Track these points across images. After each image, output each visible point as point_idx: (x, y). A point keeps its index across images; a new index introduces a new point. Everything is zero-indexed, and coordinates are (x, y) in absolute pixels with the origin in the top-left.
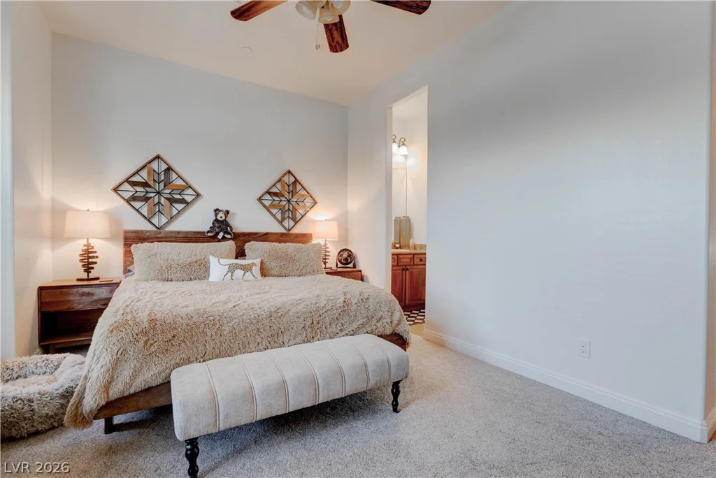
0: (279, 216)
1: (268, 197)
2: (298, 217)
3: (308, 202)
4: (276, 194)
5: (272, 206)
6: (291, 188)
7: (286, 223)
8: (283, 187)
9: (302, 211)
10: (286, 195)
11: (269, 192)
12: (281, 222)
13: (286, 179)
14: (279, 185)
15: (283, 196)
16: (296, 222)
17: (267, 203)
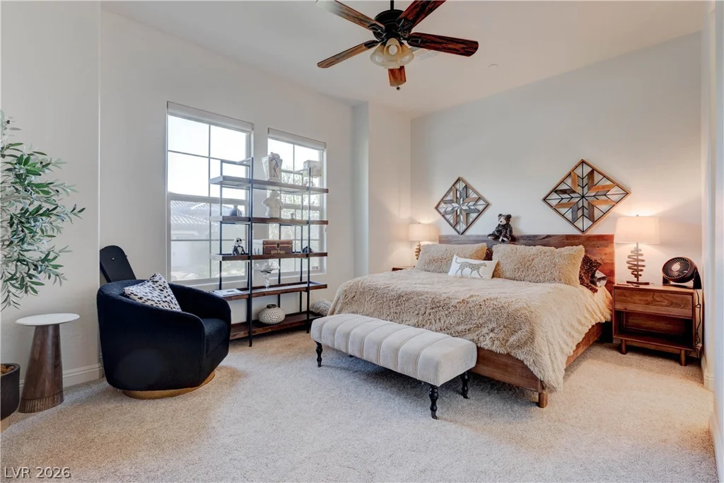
0: (569, 216)
1: (555, 196)
2: (597, 213)
3: (614, 193)
4: (564, 192)
5: (560, 205)
6: (585, 181)
7: (579, 224)
8: (573, 182)
9: (604, 207)
10: (579, 190)
11: (555, 191)
12: (572, 222)
13: (579, 171)
14: (569, 181)
15: (574, 192)
16: (594, 222)
17: (554, 203)
